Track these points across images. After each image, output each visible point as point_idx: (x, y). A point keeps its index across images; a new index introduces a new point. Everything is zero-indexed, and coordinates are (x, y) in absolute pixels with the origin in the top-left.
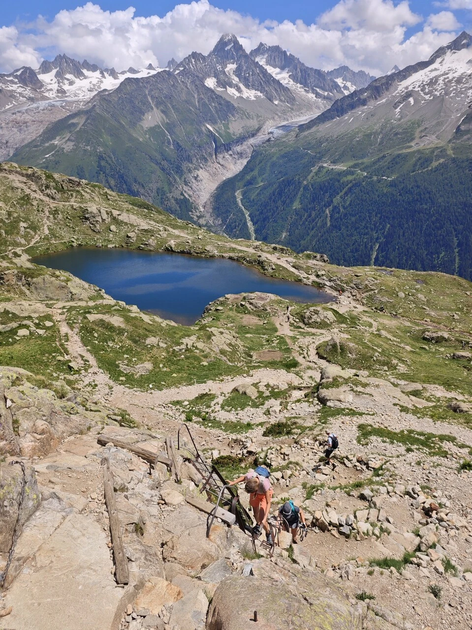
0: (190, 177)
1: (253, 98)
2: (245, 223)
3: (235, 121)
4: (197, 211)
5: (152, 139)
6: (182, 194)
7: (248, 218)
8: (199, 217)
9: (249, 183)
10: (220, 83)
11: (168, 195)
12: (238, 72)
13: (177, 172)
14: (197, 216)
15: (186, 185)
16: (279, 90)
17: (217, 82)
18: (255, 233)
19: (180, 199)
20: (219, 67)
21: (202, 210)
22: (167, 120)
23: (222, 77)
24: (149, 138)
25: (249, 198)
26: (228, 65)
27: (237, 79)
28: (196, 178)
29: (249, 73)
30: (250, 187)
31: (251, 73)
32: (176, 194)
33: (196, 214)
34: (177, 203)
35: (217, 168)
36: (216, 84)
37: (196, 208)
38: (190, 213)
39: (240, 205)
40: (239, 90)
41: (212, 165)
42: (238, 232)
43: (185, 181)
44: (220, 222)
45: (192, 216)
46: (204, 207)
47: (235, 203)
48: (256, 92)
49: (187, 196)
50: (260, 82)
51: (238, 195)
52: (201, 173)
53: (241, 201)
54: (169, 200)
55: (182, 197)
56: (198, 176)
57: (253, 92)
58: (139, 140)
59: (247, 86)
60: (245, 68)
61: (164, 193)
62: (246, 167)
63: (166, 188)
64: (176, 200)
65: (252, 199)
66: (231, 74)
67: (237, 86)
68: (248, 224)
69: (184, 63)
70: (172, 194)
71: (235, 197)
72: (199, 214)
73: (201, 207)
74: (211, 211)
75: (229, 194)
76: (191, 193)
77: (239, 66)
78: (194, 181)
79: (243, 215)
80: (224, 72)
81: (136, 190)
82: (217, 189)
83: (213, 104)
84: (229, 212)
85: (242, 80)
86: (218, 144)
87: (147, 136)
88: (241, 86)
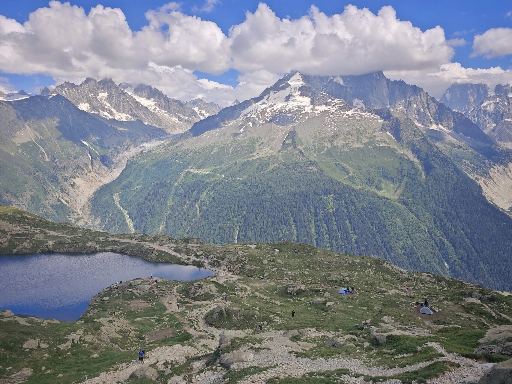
0: (66, 185)
1: (124, 120)
2: (124, 220)
3: (109, 137)
4: (75, 214)
5: (25, 154)
6: (58, 200)
7: (127, 217)
8: (77, 220)
9: (126, 187)
10: (92, 107)
11: (43, 202)
12: (109, 99)
13: (52, 181)
14: (75, 219)
15: (62, 192)
16: (147, 114)
17: (90, 106)
18: (134, 228)
19: (57, 205)
20: (91, 95)
21: (80, 212)
22: (40, 137)
23: (94, 102)
24: (22, 153)
25: (126, 200)
26: (100, 94)
27: (109, 105)
28: (72, 186)
29: (119, 101)
30: (127, 190)
31: (121, 101)
32: (52, 200)
33: (74, 217)
34: (54, 209)
35: (94, 175)
36: (89, 108)
37: (74, 212)
38: (68, 216)
39: (119, 206)
40: (111, 113)
41: (88, 174)
42: (117, 229)
43: (61, 189)
44: (99, 222)
45: (69, 219)
46: (82, 210)
47: (113, 204)
48: (127, 115)
49: (64, 202)
50: (130, 108)
51: (116, 198)
52: (78, 181)
53: (119, 203)
54: (44, 206)
55: (59, 203)
56: (74, 183)
57: (125, 115)
58: (10, 155)
59: (119, 110)
60: (115, 96)
61: (39, 201)
62: (122, 174)
63: (41, 196)
64: (52, 206)
65: (129, 200)
66: (103, 101)
67: (109, 110)
68: (128, 222)
69: (57, 91)
70: (47, 201)
71: (113, 200)
72: (77, 217)
73: (79, 211)
74: (89, 213)
75: (107, 197)
76: (68, 199)
77: (110, 95)
78: (71, 188)
79: (122, 214)
80: (97, 99)
81: (7, 200)
82: (94, 194)
83: (87, 124)
84: (108, 212)
85: (114, 105)
86: (94, 156)
87: (20, 151)
88: (113, 110)
